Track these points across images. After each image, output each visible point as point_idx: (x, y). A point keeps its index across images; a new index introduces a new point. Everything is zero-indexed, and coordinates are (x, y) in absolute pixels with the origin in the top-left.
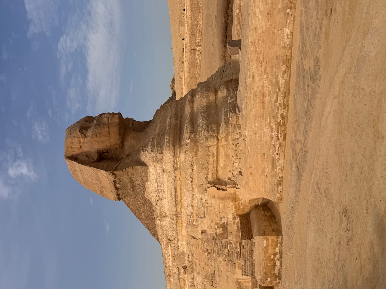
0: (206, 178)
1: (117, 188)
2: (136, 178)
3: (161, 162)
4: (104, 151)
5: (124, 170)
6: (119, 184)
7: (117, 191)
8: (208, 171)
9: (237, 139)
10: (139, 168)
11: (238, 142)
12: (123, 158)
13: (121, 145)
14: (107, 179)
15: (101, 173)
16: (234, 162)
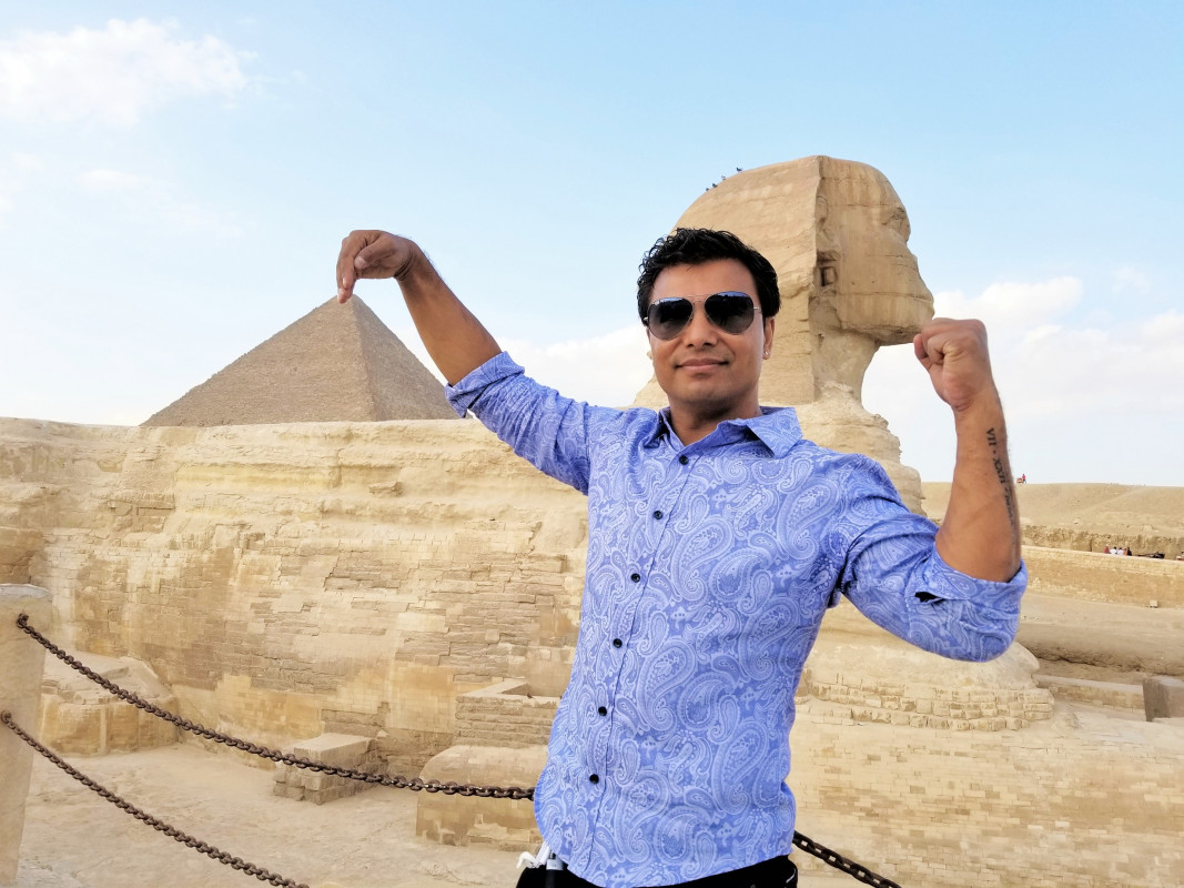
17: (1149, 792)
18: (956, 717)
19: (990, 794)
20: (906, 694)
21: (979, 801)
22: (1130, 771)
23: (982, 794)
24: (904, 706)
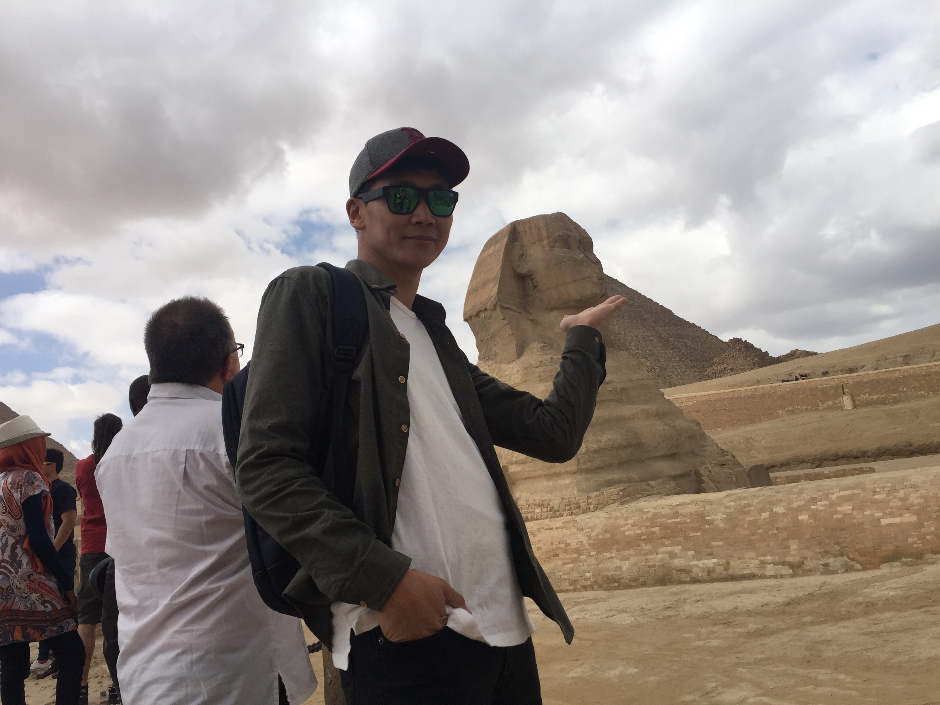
0: (512, 463)
1: (478, 314)
2: (498, 343)
3: (526, 381)
4: (534, 281)
5: (505, 322)
6: (485, 317)
7: (474, 315)
8: (522, 463)
9: (577, 505)
10: (512, 348)
11: (573, 509)
12: (530, 314)
13: (549, 308)
14: (487, 297)
15: (495, 286)
16: (543, 505)
17: (627, 530)
18: (568, 510)
19: (567, 545)
20: (551, 503)
21: (562, 548)
22: (621, 522)
23: (563, 545)
24: (549, 509)
